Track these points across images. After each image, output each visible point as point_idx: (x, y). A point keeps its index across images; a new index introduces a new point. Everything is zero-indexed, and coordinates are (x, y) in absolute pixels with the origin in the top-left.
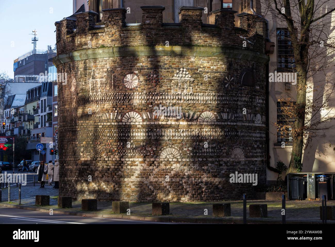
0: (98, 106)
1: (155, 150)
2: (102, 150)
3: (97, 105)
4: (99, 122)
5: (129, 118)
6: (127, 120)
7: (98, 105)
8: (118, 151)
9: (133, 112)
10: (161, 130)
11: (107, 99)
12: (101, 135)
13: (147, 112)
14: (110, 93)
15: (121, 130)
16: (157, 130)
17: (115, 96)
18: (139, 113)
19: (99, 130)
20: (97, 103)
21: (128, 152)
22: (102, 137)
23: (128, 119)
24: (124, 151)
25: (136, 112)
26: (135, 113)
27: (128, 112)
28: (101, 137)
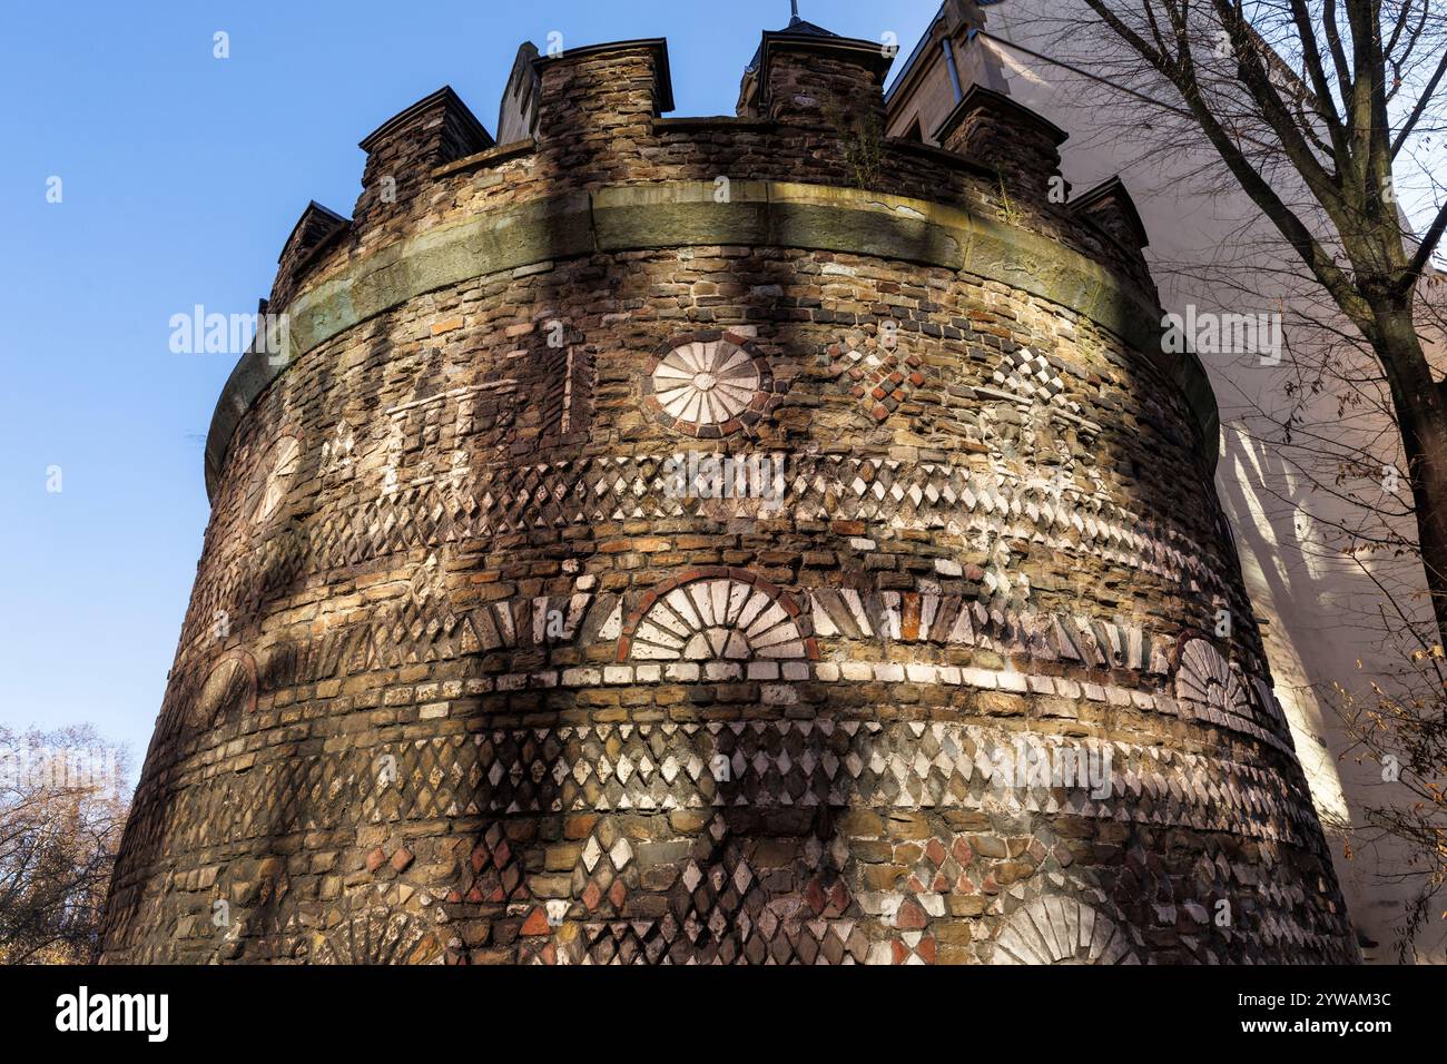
0: (432, 560)
1: (941, 912)
2: (423, 925)
3: (428, 553)
4: (426, 680)
5: (696, 625)
6: (680, 644)
7: (438, 557)
8: (584, 933)
9: (724, 584)
10: (963, 736)
11: (510, 506)
12: (425, 782)
13: (841, 585)
14: (545, 460)
15: (616, 724)
16: (929, 727)
17: (578, 477)
18: (777, 596)
19: (419, 744)
20: (432, 540)
21: (681, 933)
22: (433, 801)
23: (686, 639)
24: (641, 929)
25: (752, 582)
26: (742, 590)
27: (684, 586)
28: (424, 797)
